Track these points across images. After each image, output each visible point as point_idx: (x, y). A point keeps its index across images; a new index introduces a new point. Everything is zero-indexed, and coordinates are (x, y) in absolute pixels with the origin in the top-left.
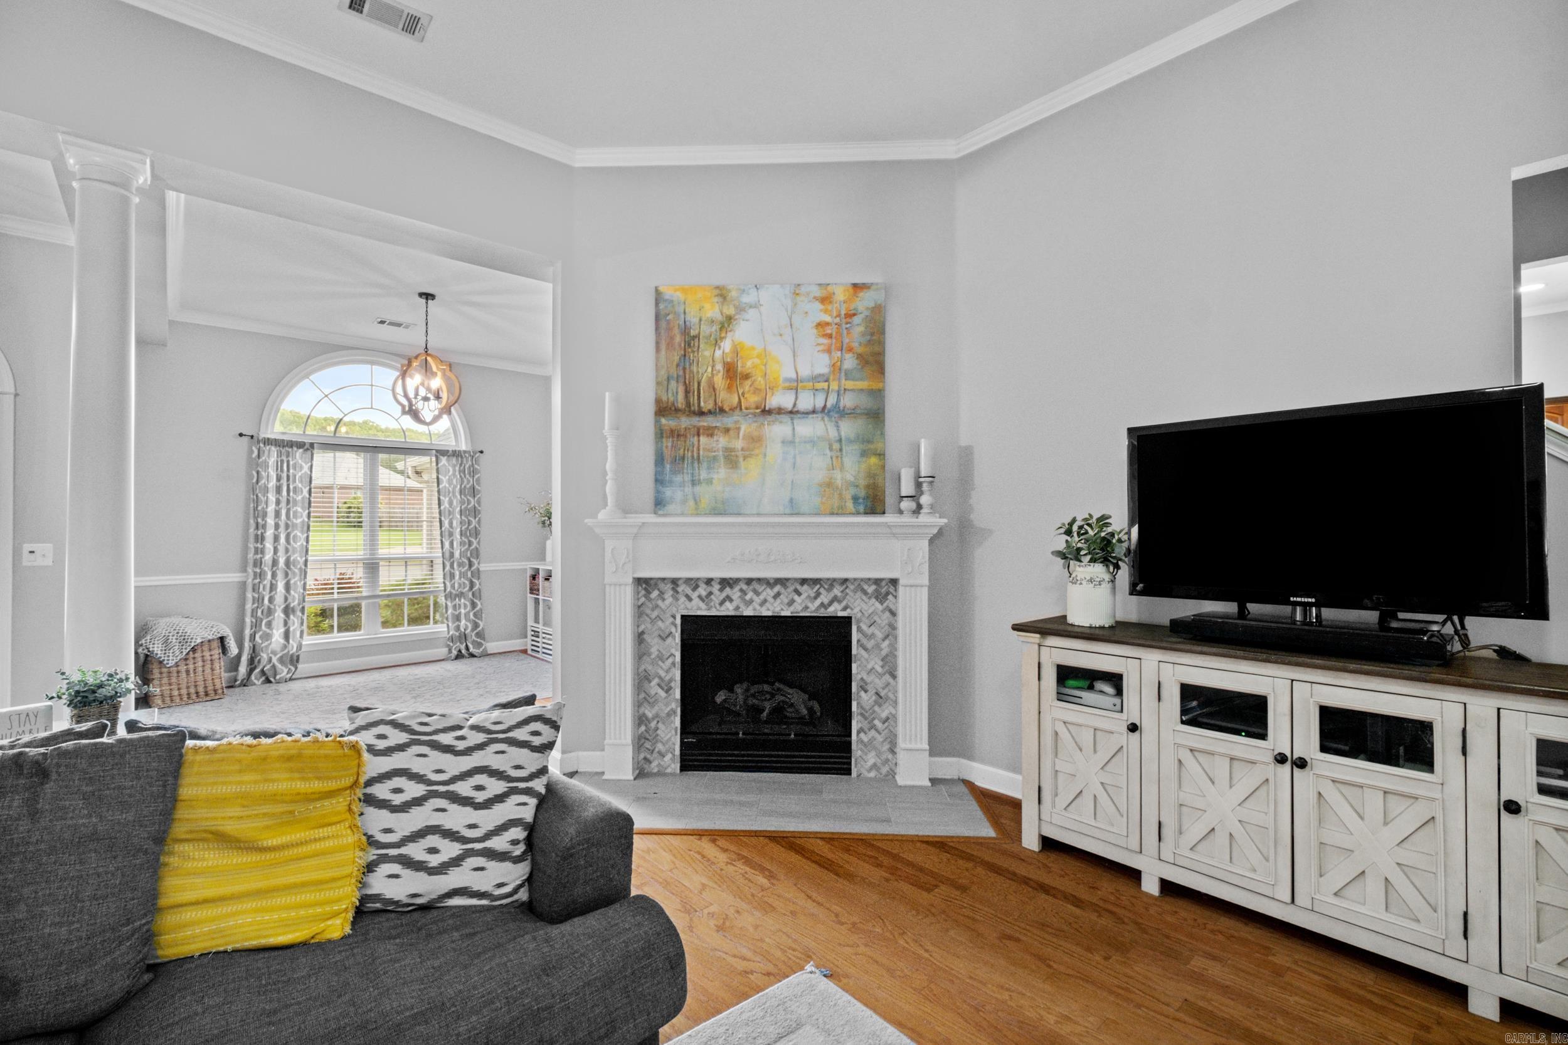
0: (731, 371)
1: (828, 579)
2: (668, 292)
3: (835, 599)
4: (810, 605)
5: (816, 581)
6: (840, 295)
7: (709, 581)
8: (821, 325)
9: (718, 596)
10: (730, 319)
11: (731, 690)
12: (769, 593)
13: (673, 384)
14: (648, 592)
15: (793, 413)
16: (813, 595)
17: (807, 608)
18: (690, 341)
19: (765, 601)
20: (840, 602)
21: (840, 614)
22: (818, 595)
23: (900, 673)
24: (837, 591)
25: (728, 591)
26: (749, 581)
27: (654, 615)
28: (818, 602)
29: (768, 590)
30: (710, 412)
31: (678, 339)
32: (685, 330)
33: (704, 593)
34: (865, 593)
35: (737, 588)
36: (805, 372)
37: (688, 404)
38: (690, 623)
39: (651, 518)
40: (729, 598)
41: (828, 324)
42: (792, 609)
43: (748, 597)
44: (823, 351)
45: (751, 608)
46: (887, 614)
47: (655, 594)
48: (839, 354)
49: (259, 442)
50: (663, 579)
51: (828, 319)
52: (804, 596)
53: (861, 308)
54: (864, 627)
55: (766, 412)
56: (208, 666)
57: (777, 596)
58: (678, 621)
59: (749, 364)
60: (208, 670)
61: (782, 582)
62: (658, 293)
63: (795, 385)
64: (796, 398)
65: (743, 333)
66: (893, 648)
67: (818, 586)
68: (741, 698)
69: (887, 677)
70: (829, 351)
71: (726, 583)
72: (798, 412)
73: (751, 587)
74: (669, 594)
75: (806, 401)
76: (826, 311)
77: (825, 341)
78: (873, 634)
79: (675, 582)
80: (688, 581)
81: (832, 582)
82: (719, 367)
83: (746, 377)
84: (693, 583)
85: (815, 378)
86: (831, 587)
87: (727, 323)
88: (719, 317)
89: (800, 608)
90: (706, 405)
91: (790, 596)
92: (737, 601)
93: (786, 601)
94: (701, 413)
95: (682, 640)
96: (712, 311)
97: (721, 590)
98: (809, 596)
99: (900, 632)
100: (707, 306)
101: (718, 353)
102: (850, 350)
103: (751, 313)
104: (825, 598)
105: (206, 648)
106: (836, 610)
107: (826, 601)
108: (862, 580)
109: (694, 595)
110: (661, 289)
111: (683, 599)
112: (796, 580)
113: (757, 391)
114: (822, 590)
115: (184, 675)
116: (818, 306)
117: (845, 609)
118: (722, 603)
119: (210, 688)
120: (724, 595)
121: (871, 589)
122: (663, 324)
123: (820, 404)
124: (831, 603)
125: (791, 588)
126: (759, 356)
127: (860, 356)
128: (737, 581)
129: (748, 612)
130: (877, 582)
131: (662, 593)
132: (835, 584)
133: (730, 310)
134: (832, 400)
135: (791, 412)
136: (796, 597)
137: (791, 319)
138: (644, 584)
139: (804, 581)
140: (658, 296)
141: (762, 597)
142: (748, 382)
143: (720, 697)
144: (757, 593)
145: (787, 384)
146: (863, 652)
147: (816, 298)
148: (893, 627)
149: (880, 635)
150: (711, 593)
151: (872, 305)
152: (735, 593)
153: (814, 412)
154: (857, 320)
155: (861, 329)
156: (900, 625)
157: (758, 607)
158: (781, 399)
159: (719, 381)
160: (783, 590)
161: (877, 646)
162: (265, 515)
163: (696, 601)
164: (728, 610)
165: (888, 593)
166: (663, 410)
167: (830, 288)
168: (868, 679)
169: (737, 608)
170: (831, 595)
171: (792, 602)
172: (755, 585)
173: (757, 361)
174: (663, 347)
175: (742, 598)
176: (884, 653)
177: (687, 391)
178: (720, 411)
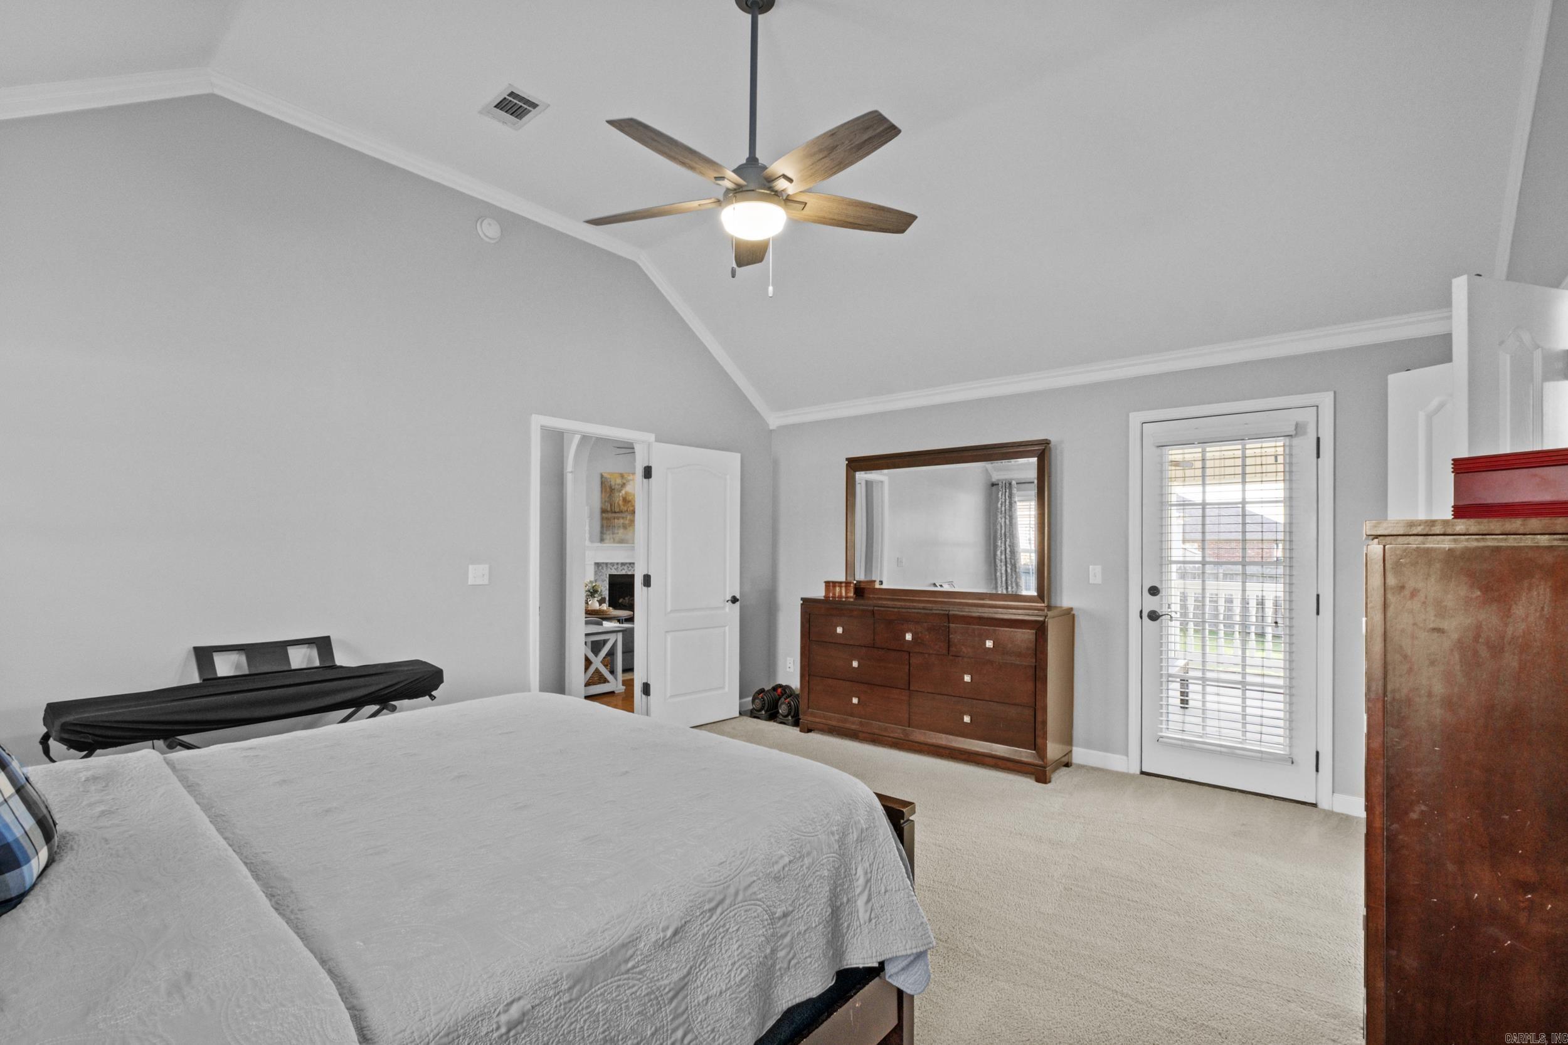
0: (624, 500)
2: (605, 475)
7: (617, 564)
11: (624, 599)
13: (607, 504)
14: (598, 567)
18: (612, 490)
25: (623, 567)
26: (630, 564)
27: (600, 573)
30: (618, 512)
31: (608, 490)
32: (611, 487)
33: (616, 567)
37: (611, 510)
38: (611, 577)
39: (599, 544)
40: (623, 569)
43: (629, 569)
47: (600, 568)
50: (603, 563)
58: (608, 576)
59: (630, 498)
65: (628, 488)
68: (627, 601)
71: (623, 564)
74: (605, 569)
79: (607, 564)
80: (611, 563)
82: (621, 498)
83: (629, 501)
84: (613, 564)
87: (623, 485)
88: (621, 483)
90: (617, 510)
92: (626, 570)
94: (615, 512)
95: (609, 582)
96: (619, 481)
100: (617, 480)
101: (621, 494)
103: (631, 482)
109: (613, 568)
110: (603, 474)
111: (609, 569)
113: (633, 506)
118: (621, 570)
122: (604, 485)
126: (633, 495)
128: (626, 563)
133: (624, 481)
138: (597, 565)
140: (602, 476)
143: (621, 601)
152: (626, 567)
159: (621, 502)
163: (613, 570)
164: (623, 572)
166: (603, 511)
174: (603, 490)
177: (611, 506)
178: (621, 512)
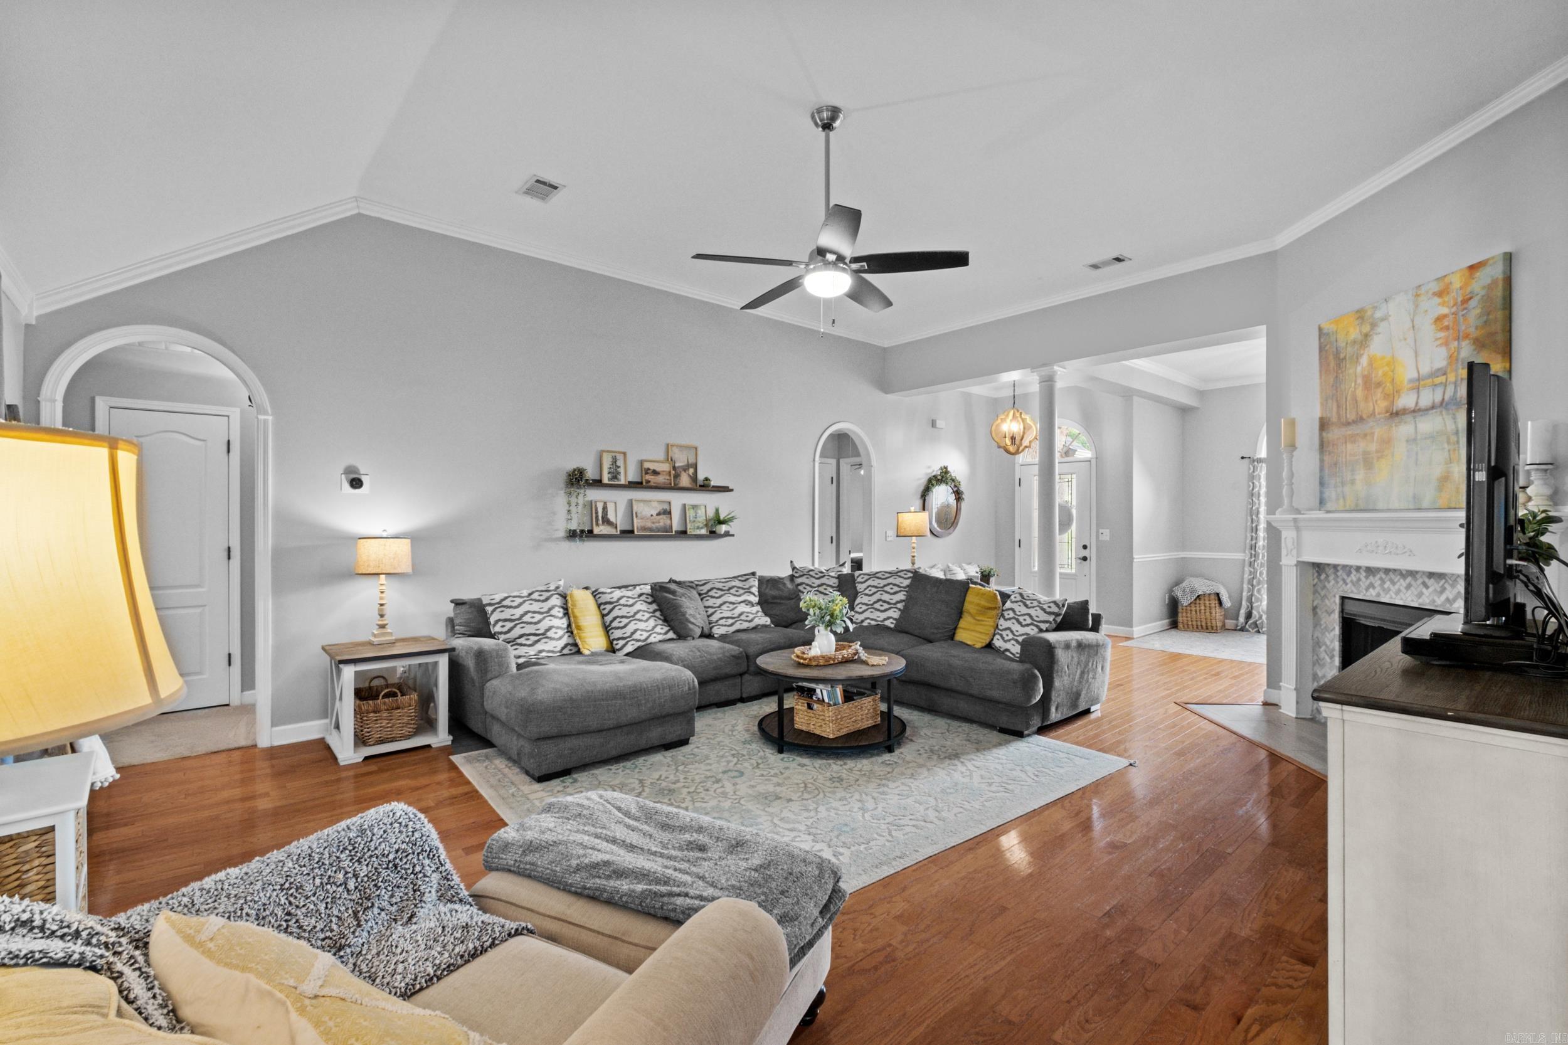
0: (1369, 383)
1: (1453, 575)
2: (1326, 327)
4: (1436, 598)
6: (1457, 282)
7: (1358, 569)
8: (1439, 319)
9: (1364, 583)
10: (1366, 336)
12: (1403, 583)
13: (1330, 401)
14: (1318, 574)
15: (1417, 411)
16: (1439, 589)
17: (1434, 601)
18: (1340, 362)
19: (1399, 590)
22: (1443, 590)
26: (1387, 571)
27: (1323, 593)
28: (1443, 597)
29: (1402, 580)
30: (1354, 422)
31: (1334, 361)
32: (1337, 354)
33: (1354, 579)
35: (1378, 576)
36: (1425, 369)
37: (1339, 418)
39: (1316, 514)
40: (1372, 586)
41: (1445, 316)
42: (1421, 601)
43: (1386, 586)
44: (1441, 345)
45: (1388, 596)
47: (1323, 576)
48: (1456, 343)
49: (1254, 461)
50: (1328, 565)
51: (1445, 310)
52: (1431, 590)
53: (1476, 290)
55: (1394, 414)
56: (1208, 610)
57: (1409, 587)
58: (1337, 600)
59: (1381, 372)
60: (1208, 613)
61: (1412, 574)
62: (1320, 329)
63: (1417, 385)
64: (1418, 398)
65: (1377, 347)
67: (1444, 581)
70: (1446, 344)
71: (1371, 571)
72: (1420, 410)
73: (1388, 577)
74: (1332, 577)
75: (1426, 399)
76: (1443, 304)
77: (1442, 334)
79: (1335, 567)
80: (1344, 567)
82: (1360, 381)
83: (1379, 384)
84: (1348, 569)
85: (1434, 374)
87: (1364, 340)
88: (1360, 337)
89: (1428, 601)
90: (1351, 415)
91: (1419, 589)
92: (1380, 589)
93: (1416, 593)
94: (1348, 424)
96: (1354, 334)
97: (1367, 577)
98: (1435, 590)
100: (1351, 330)
101: (1359, 369)
102: (1467, 336)
103: (1382, 326)
104: (1449, 594)
105: (1207, 598)
107: (1451, 597)
109: (1348, 581)
110: (1323, 325)
111: (1341, 582)
112: (1424, 573)
113: (1387, 396)
114: (1447, 586)
115: (1194, 613)
116: (1437, 300)
118: (1367, 589)
119: (1209, 624)
120: (1368, 582)
122: (1325, 353)
123: (1438, 398)
124: (1456, 600)
125: (1420, 581)
126: (1388, 364)
127: (1476, 341)
128: (1378, 570)
129: (1385, 598)
131: (1327, 576)
132: (1458, 580)
133: (1366, 328)
134: (1449, 393)
135: (1414, 411)
136: (1424, 590)
137: (1413, 321)
138: (1317, 568)
139: (1431, 575)
140: (1321, 332)
141: (1397, 587)
142: (1380, 389)
144: (1393, 583)
145: (1411, 385)
147: (1435, 294)
150: (1359, 580)
151: (1488, 282)
152: (1377, 580)
153: (1433, 407)
154: (1472, 303)
155: (1478, 311)
157: (1394, 596)
158: (1407, 401)
159: (1361, 393)
160: (1413, 583)
162: (1258, 513)
163: (1349, 585)
166: (1323, 425)
167: (1447, 280)
169: (1378, 595)
170: (1455, 591)
171: (1420, 595)
172: (1391, 575)
173: (1386, 369)
174: (1324, 372)
175: (1382, 585)
177: (1339, 407)
178: (1360, 420)
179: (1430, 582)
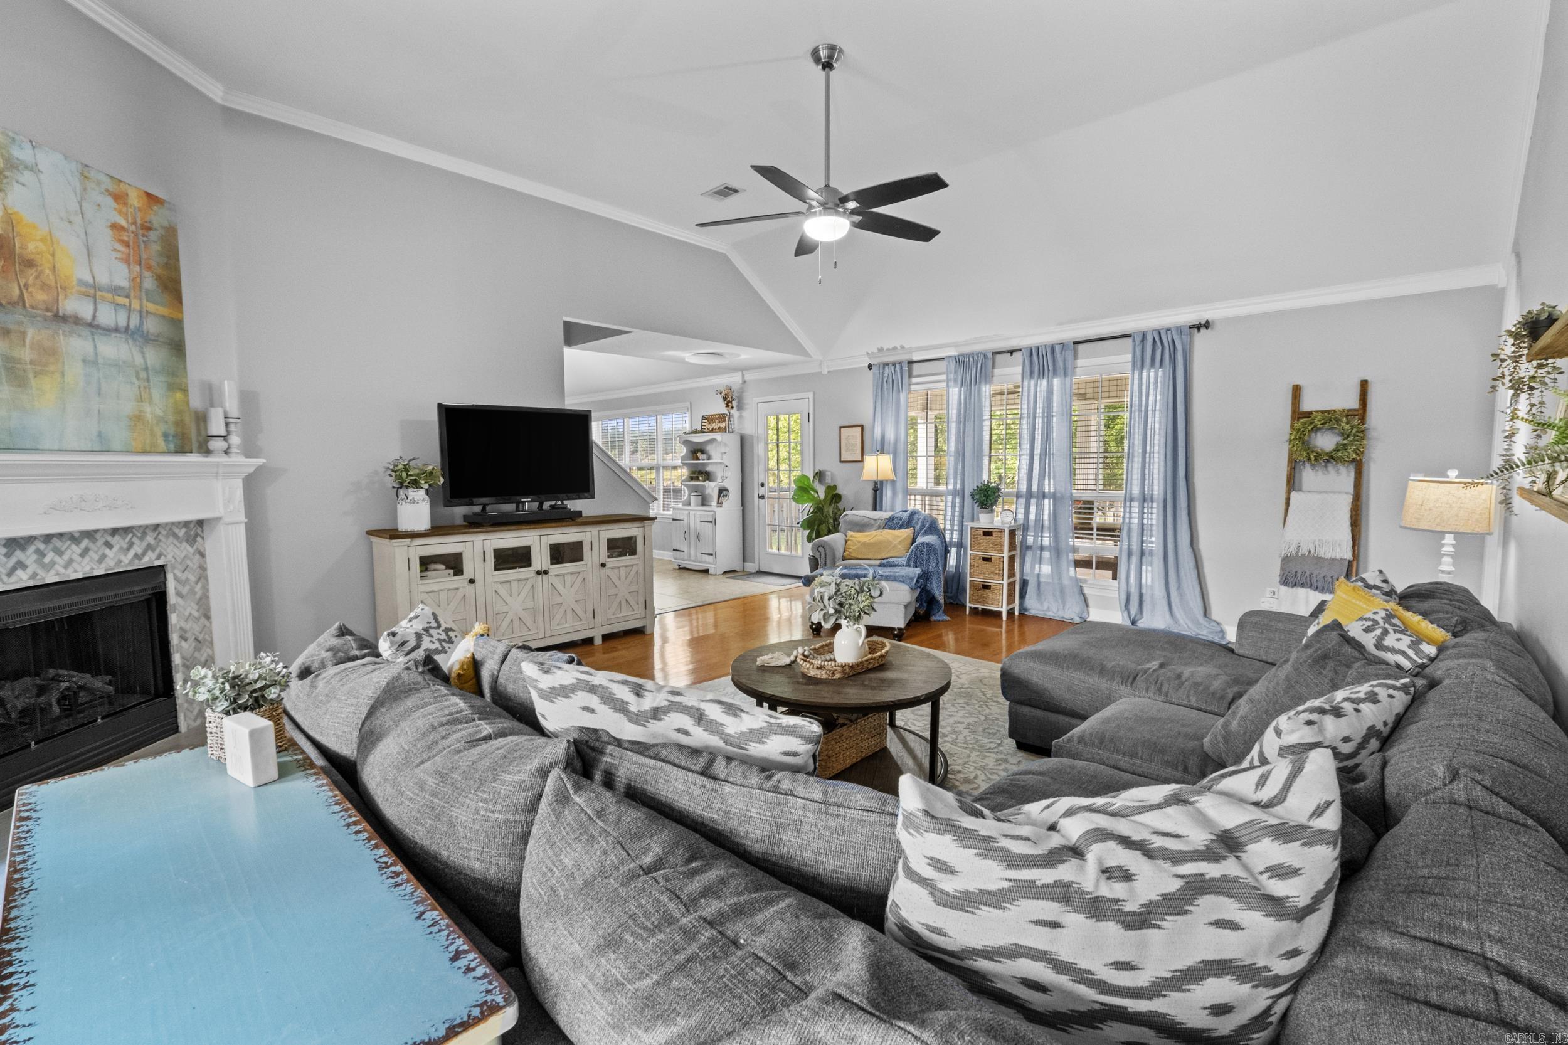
1: (140, 527)
3: (149, 547)
4: (123, 558)
5: (126, 530)
6: (134, 199)
8: (116, 227)
12: (76, 550)
15: (93, 326)
16: (125, 546)
17: (120, 561)
19: (71, 561)
20: (153, 550)
21: (157, 563)
22: (131, 545)
23: (214, 613)
24: (150, 539)
25: (19, 555)
26: (48, 538)
28: (131, 554)
29: (74, 547)
34: (175, 536)
35: (32, 549)
36: (103, 279)
40: (21, 565)
41: (123, 228)
42: (103, 565)
43: (47, 560)
44: (121, 260)
45: (52, 572)
46: (198, 556)
48: (138, 268)
51: (123, 223)
52: (115, 549)
53: (156, 225)
54: (179, 574)
55: (61, 319)
57: (83, 554)
59: (31, 246)
61: (90, 535)
63: (93, 291)
64: (95, 310)
65: (19, 200)
66: (205, 588)
67: (130, 536)
69: (203, 620)
70: (127, 261)
72: (98, 327)
73: (51, 546)
76: (120, 212)
77: (122, 248)
78: (187, 580)
81: (144, 530)
83: (30, 263)
85: (116, 290)
86: (144, 534)
89: (112, 564)
91: (100, 553)
93: (96, 557)
97: (8, 554)
98: (121, 548)
99: (209, 573)
102: (149, 267)
103: (27, 177)
104: (138, 548)
106: (149, 560)
107: (140, 551)
108: (173, 524)
112: (105, 530)
113: (45, 287)
114: (135, 540)
116: (109, 201)
117: (158, 558)
118: (10, 573)
120: (13, 561)
121: (181, 532)
123: (122, 322)
124: (144, 554)
125: (100, 542)
126: (43, 240)
127: (158, 278)
128: (30, 540)
129: (51, 578)
130: (186, 524)
132: (147, 531)
134: (135, 321)
135: (90, 325)
136: (107, 551)
137: (81, 206)
139: (114, 531)
141: (66, 557)
142: (31, 274)
144: (60, 553)
145: (83, 289)
146: (180, 601)
147: (108, 191)
148: (203, 568)
149: (193, 579)
151: (166, 224)
152: (29, 556)
153: (116, 330)
154: (153, 235)
155: (158, 247)
156: (209, 566)
157: (62, 570)
158: (77, 306)
160: (91, 546)
161: (192, 591)
165: (197, 535)
167: (122, 186)
168: (187, 626)
169: (34, 576)
170: (145, 544)
171: (103, 557)
172: (56, 542)
173: (42, 247)
175: (39, 562)
176: (198, 596)
179: (117, 541)
